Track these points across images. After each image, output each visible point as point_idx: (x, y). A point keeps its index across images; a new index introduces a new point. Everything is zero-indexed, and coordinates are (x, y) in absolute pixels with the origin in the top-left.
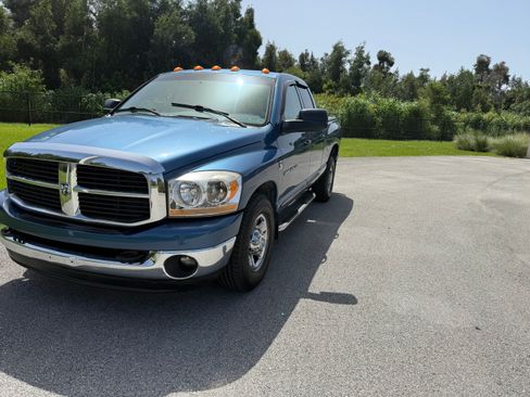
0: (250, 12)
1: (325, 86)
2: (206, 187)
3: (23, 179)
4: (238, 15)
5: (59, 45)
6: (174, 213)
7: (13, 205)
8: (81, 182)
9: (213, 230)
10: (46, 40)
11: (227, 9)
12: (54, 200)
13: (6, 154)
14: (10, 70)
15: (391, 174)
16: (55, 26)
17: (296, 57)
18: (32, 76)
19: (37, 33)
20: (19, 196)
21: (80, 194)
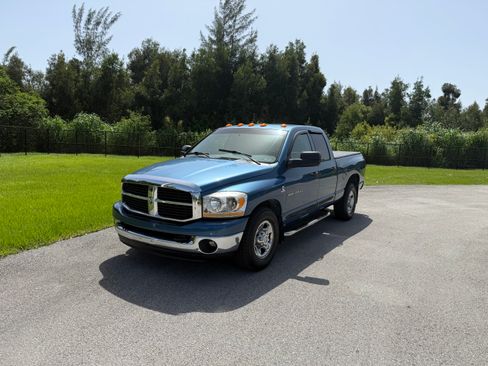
0: (315, 59)
1: (387, 118)
2: (225, 201)
3: (130, 195)
4: (303, 61)
5: (163, 96)
6: (206, 215)
7: (124, 209)
8: (159, 197)
9: (227, 226)
10: (154, 93)
11: (293, 58)
12: (144, 206)
13: (123, 180)
14: (127, 116)
15: (425, 201)
16: (161, 82)
17: (360, 93)
18: (142, 120)
19: (148, 87)
20: (127, 204)
21: (159, 204)
